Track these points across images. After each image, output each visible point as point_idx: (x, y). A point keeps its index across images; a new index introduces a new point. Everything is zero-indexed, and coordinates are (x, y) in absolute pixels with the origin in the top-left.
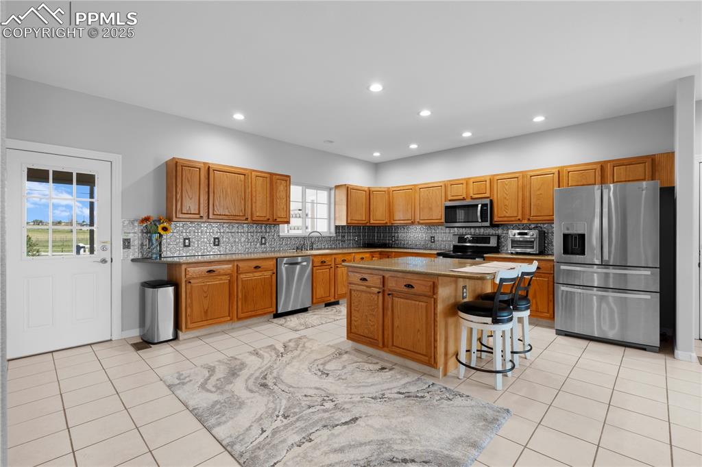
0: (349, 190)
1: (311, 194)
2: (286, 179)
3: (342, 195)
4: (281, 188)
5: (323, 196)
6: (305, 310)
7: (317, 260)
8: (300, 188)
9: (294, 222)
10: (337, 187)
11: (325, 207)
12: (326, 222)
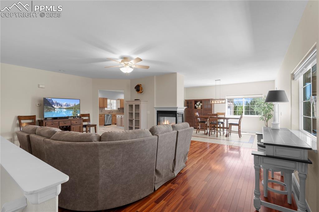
0: (121, 100)
1: (112, 101)
2: (107, 99)
3: (119, 101)
4: (106, 101)
5: (115, 101)
6: (110, 125)
7: (113, 115)
8: (109, 100)
9: (109, 106)
10: (118, 99)
11: (116, 104)
12: (116, 107)
